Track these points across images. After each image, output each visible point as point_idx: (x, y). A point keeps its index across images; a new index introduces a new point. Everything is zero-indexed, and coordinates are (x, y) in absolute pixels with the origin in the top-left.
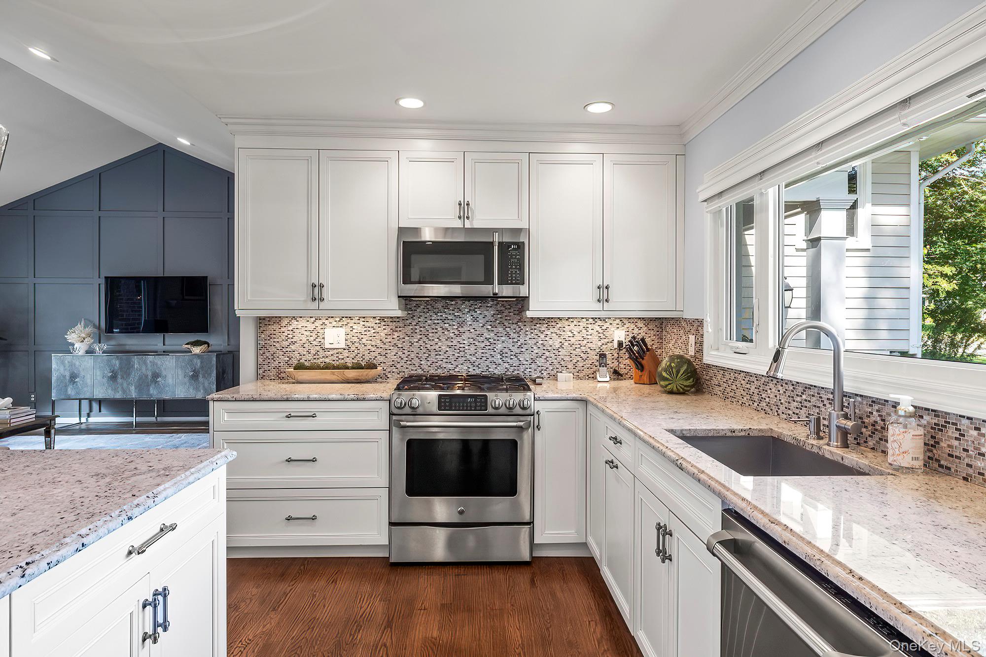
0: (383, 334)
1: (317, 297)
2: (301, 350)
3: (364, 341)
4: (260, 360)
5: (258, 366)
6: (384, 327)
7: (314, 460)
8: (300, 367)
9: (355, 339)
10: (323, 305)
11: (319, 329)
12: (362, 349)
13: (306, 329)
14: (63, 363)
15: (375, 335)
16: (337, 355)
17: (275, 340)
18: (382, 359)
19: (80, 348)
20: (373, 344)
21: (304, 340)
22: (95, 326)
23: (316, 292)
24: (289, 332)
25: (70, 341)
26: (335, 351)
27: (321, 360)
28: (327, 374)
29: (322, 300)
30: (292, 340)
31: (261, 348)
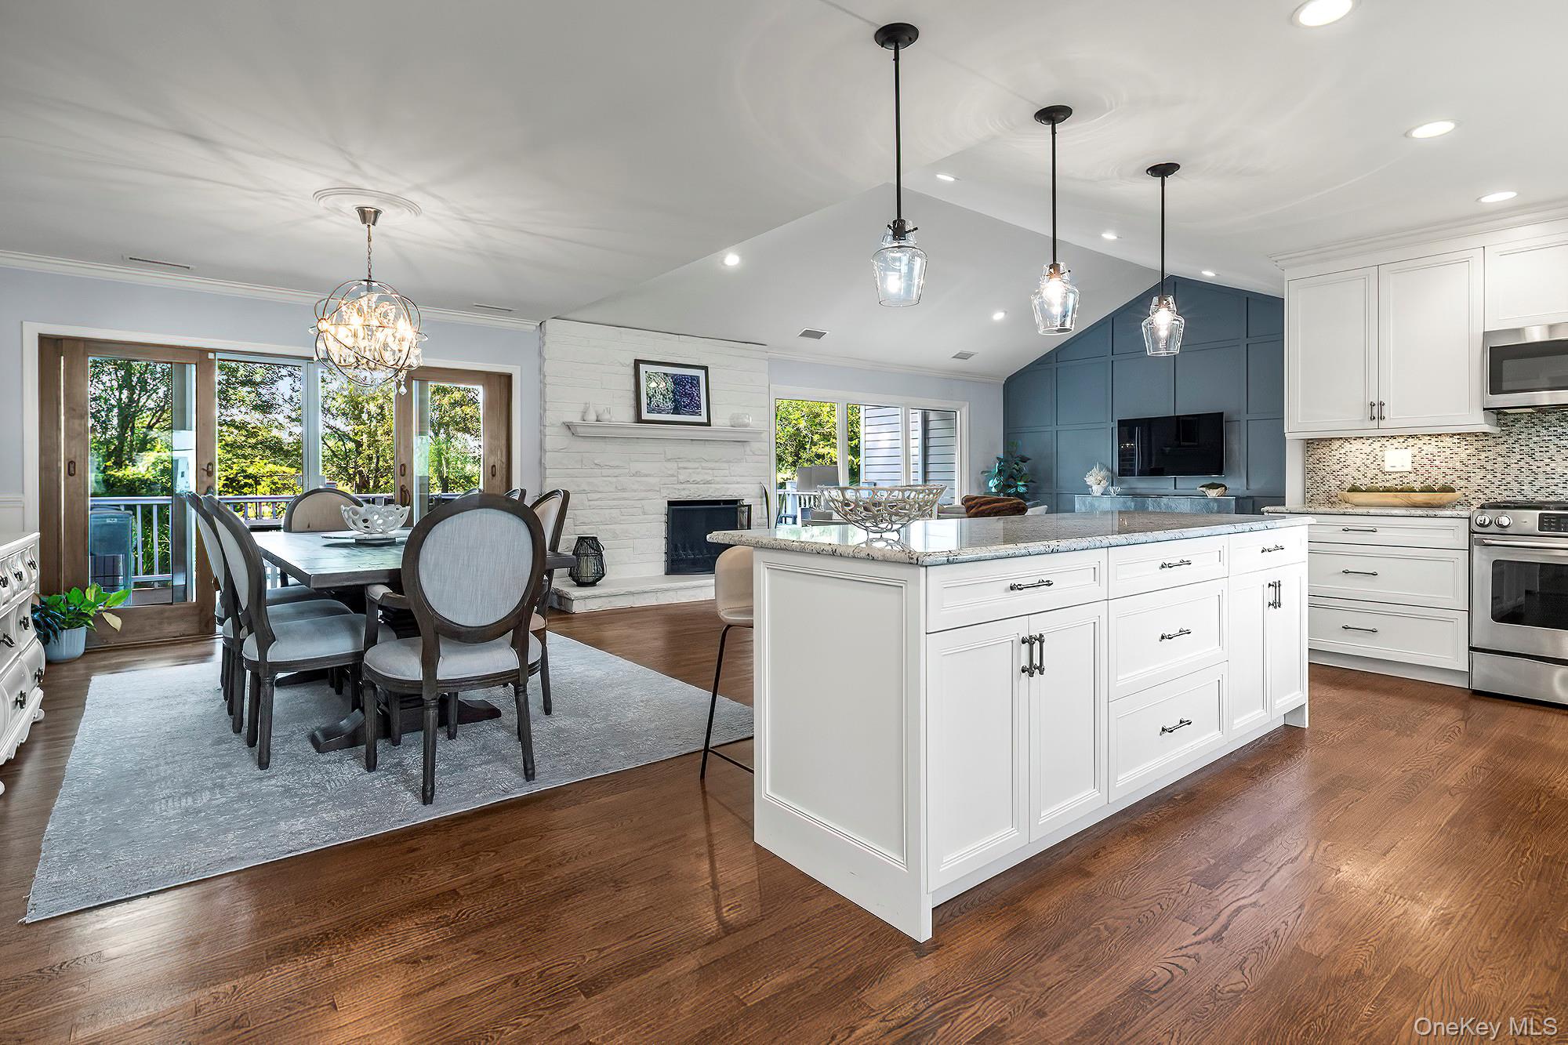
0: (1464, 456)
1: (1376, 417)
2: (1356, 474)
3: (1437, 463)
4: (1308, 483)
5: (1306, 490)
6: (1466, 447)
7: (1374, 574)
8: (1354, 489)
9: (1425, 461)
10: (1382, 424)
11: (1377, 451)
12: (1434, 472)
13: (1361, 451)
14: (1084, 503)
15: (1452, 456)
16: (1401, 479)
17: (1325, 464)
18: (1463, 483)
19: (1097, 490)
20: (1451, 466)
21: (1359, 463)
22: (1108, 470)
23: (1376, 411)
24: (1341, 456)
25: (1088, 483)
26: (1398, 475)
27: (1380, 485)
28: (1389, 498)
29: (1382, 418)
30: (1345, 463)
31: (1309, 472)
